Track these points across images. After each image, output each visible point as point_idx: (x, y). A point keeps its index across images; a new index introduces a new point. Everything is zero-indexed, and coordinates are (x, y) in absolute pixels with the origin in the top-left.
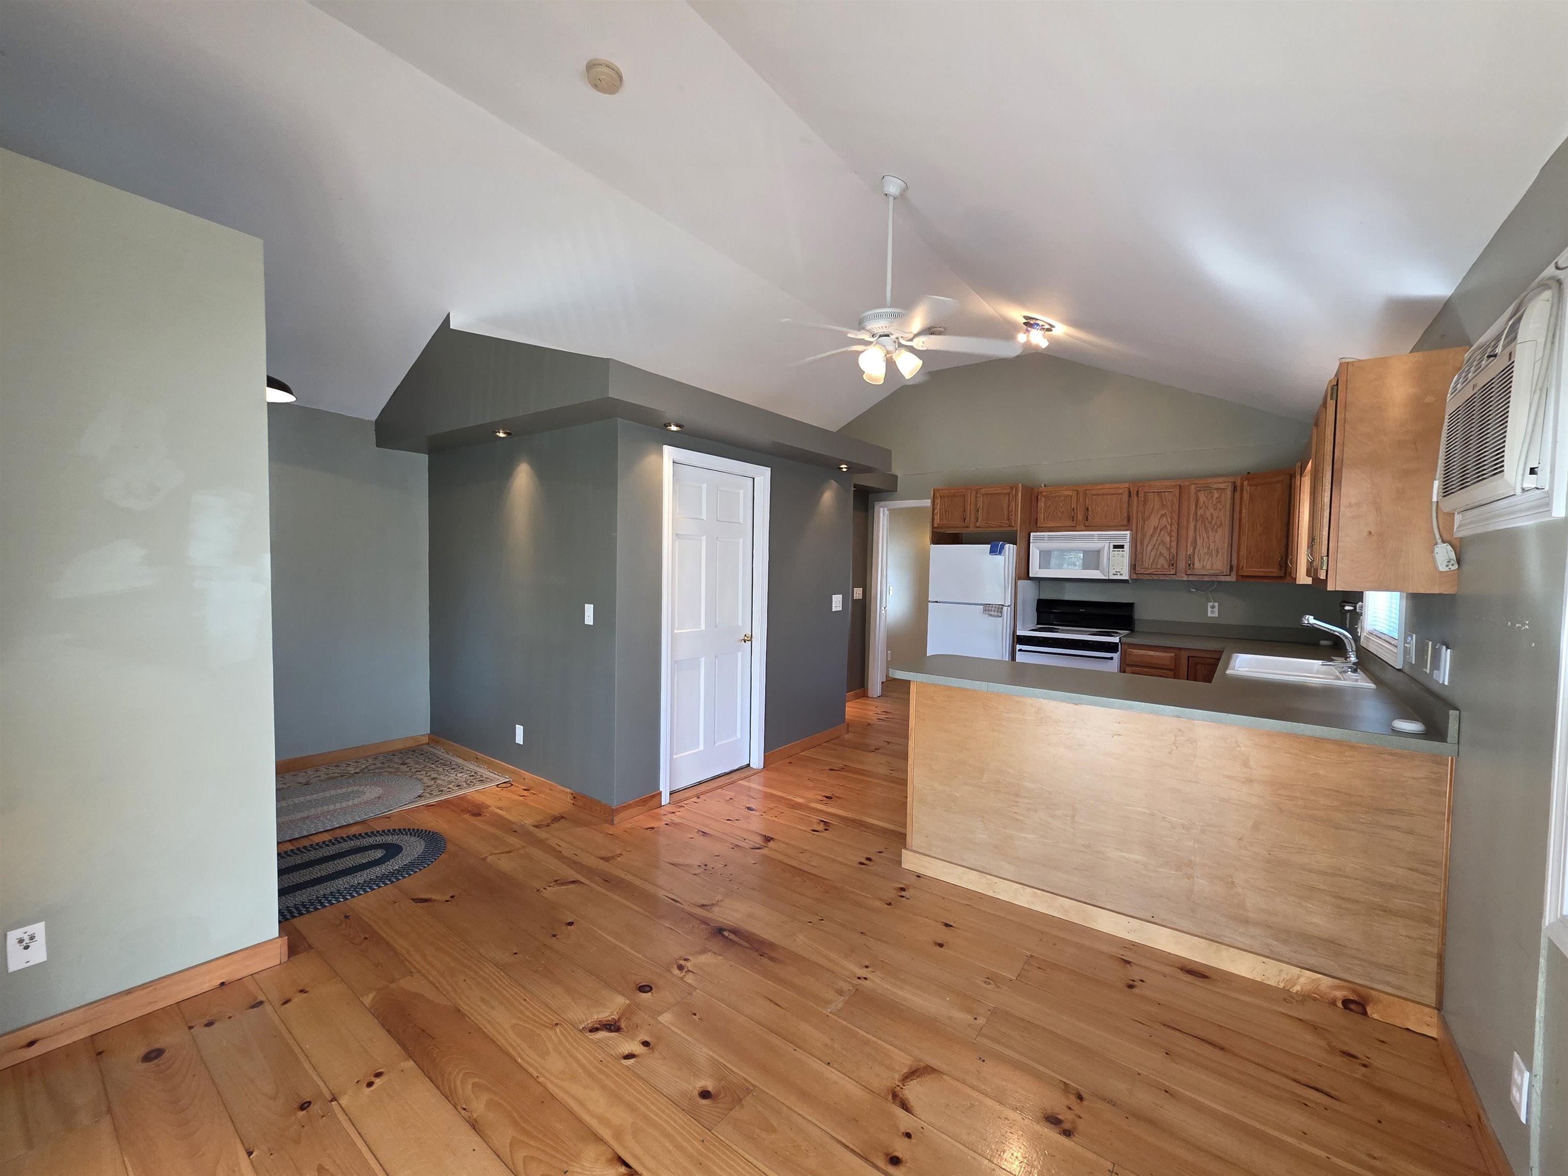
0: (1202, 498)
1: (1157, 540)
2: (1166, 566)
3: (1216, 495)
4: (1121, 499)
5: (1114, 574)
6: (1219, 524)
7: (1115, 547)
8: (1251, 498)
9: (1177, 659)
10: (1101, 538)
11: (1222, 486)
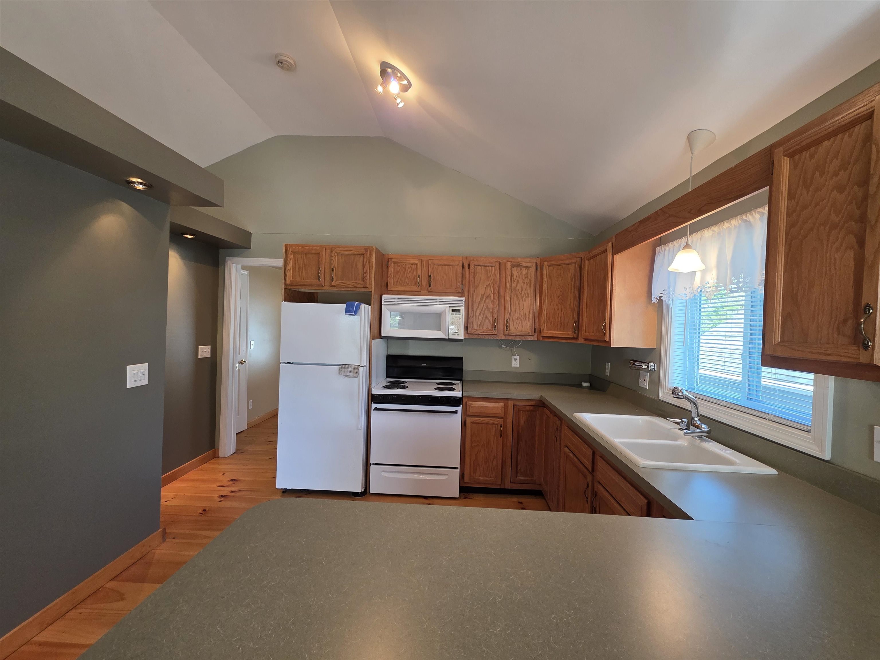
0: (515, 274)
1: (483, 306)
2: (490, 328)
3: (525, 272)
4: (457, 269)
5: (453, 334)
6: (526, 295)
7: (454, 311)
8: (550, 276)
9: (506, 408)
10: (442, 302)
11: (529, 264)
